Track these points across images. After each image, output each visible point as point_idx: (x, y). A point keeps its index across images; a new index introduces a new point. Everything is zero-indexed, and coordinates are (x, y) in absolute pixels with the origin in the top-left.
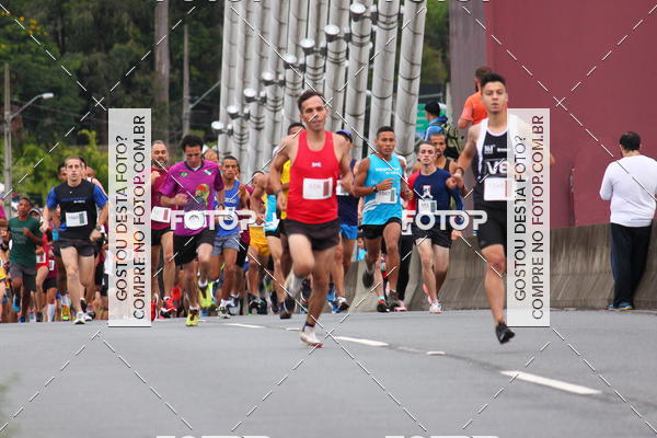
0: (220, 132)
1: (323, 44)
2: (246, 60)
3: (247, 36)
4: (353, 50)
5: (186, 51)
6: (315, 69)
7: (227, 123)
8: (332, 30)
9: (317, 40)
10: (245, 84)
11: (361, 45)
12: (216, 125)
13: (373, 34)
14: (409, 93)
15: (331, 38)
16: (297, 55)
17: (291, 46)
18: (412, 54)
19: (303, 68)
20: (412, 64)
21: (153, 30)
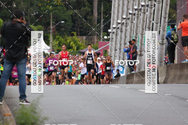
0: (110, 32)
1: (140, 8)
2: (118, 12)
3: (119, 5)
4: (149, 9)
5: (102, 10)
6: (138, 15)
7: (112, 30)
8: (143, 3)
9: (139, 6)
10: (118, 19)
11: (151, 8)
12: (109, 31)
13: (155, 5)
14: (165, 22)
15: (142, 6)
16: (133, 11)
17: (131, 8)
18: (166, 11)
19: (134, 14)
20: (166, 14)
21: (93, 4)
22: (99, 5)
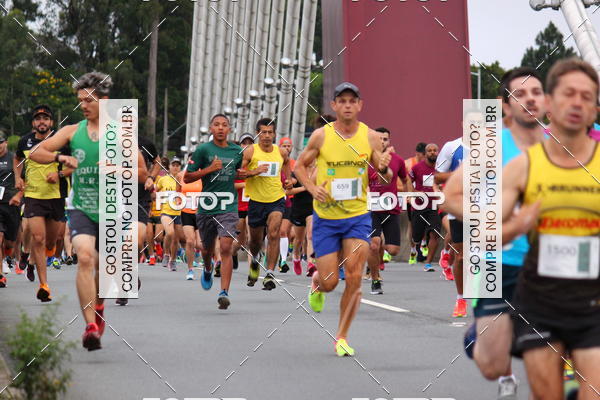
0: (186, 152)
1: (248, 101)
2: (202, 110)
3: (203, 96)
4: (266, 105)
5: (166, 104)
6: (243, 116)
7: (189, 147)
8: (253, 93)
9: (245, 99)
10: (201, 124)
11: (271, 103)
12: (183, 149)
13: (278, 97)
14: (299, 131)
15: (253, 98)
16: (232, 108)
17: (229, 102)
18: (301, 109)
19: (236, 115)
20: (301, 114)
21: (147, 91)
22: (160, 94)
